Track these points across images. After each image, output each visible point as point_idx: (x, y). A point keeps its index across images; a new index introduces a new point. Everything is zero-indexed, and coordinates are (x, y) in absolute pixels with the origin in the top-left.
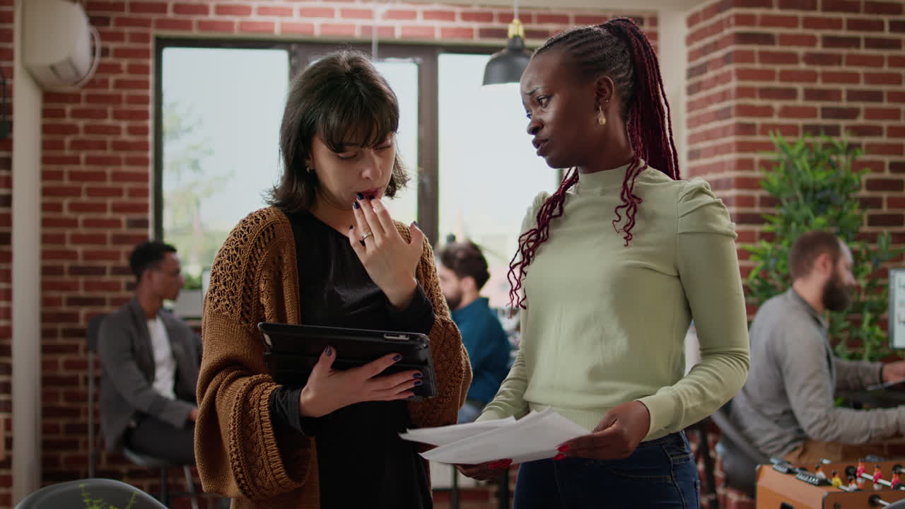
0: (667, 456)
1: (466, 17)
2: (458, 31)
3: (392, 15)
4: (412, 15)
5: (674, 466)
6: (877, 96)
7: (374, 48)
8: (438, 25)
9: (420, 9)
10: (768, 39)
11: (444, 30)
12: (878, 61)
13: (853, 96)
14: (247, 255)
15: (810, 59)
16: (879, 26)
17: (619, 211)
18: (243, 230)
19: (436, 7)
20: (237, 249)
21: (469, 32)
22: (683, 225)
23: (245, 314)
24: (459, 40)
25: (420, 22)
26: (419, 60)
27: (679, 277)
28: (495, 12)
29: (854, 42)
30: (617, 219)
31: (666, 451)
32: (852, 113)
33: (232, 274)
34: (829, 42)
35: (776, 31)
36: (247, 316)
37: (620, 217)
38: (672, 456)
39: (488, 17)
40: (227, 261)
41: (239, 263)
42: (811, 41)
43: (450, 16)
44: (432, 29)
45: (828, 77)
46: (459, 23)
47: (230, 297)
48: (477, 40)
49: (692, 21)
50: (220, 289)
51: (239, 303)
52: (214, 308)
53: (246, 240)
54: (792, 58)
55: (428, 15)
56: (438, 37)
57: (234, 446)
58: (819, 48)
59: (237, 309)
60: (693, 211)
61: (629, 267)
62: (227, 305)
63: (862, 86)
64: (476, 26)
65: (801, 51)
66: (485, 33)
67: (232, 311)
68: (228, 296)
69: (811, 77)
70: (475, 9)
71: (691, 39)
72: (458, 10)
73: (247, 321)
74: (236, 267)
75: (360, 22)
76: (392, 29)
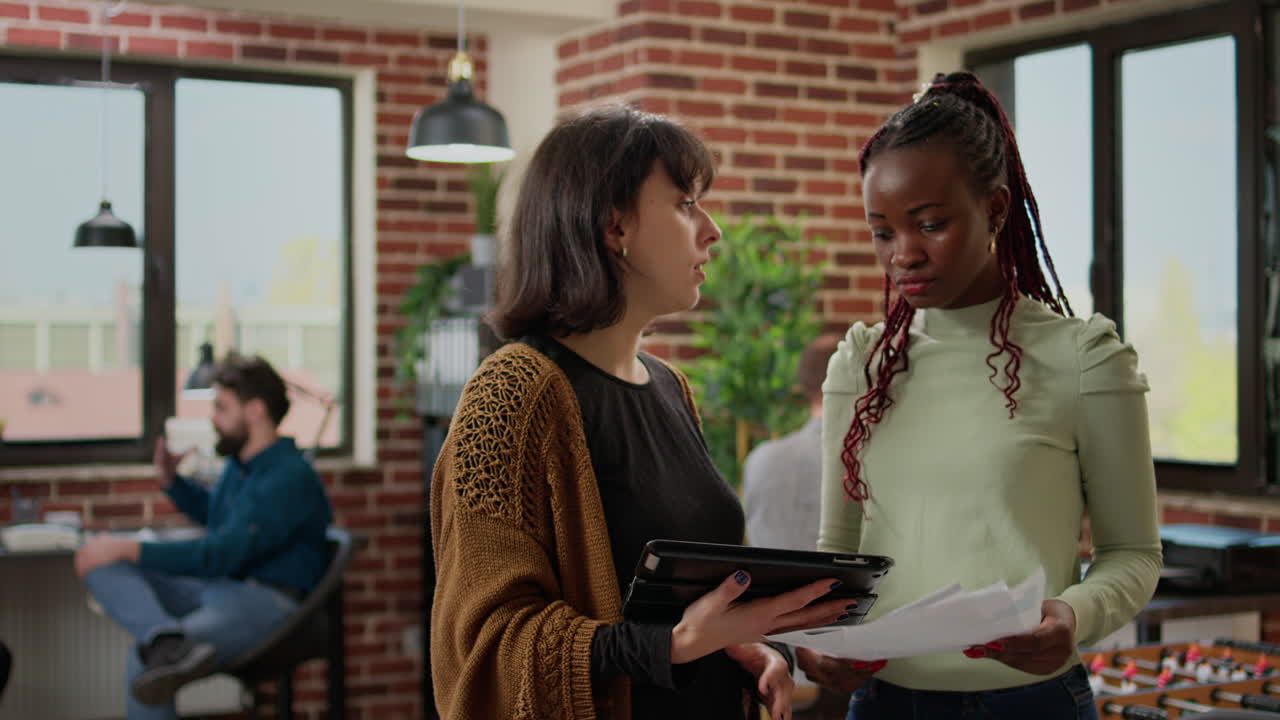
0: (1069, 693)
1: (224, 26)
2: (211, 47)
3: (123, 19)
4: (145, 21)
5: (1081, 707)
6: (817, 164)
7: (105, 69)
8: (183, 36)
9: (156, 12)
10: (686, 83)
11: (190, 45)
12: (818, 118)
13: (793, 163)
14: (524, 427)
15: (742, 112)
16: (820, 70)
17: (993, 361)
18: (511, 389)
19: (179, 10)
20: (504, 418)
21: (226, 50)
22: (1087, 382)
23: (528, 515)
24: (212, 60)
25: (155, 31)
26: (147, 84)
27: (1077, 452)
28: (265, 22)
29: (790, 91)
30: (993, 372)
31: (1069, 689)
32: (788, 187)
33: (500, 456)
34: (765, 89)
35: (698, 72)
36: (532, 519)
37: (995, 370)
38: (1077, 694)
39: (252, 28)
40: (488, 435)
41: (511, 439)
42: (738, 87)
43: (198, 24)
44: (173, 43)
45: (762, 137)
46: (212, 36)
47: (500, 490)
48: (237, 61)
49: (565, 50)
50: (480, 477)
51: (517, 500)
52: (471, 505)
53: (519, 404)
54: (715, 110)
55: (167, 21)
56: (181, 54)
57: (523, 709)
58: (749, 98)
59: (514, 508)
60: (1100, 364)
61: (1025, 444)
62: (497, 503)
63: (802, 150)
64: (236, 40)
65: (728, 100)
66: (249, 51)
67: (506, 511)
68: (496, 488)
69: (738, 136)
70: (235, 15)
71: (562, 76)
72: (211, 17)
73: (532, 525)
74: (505, 444)
75: (66, 28)
76: (115, 41)
